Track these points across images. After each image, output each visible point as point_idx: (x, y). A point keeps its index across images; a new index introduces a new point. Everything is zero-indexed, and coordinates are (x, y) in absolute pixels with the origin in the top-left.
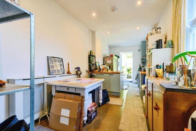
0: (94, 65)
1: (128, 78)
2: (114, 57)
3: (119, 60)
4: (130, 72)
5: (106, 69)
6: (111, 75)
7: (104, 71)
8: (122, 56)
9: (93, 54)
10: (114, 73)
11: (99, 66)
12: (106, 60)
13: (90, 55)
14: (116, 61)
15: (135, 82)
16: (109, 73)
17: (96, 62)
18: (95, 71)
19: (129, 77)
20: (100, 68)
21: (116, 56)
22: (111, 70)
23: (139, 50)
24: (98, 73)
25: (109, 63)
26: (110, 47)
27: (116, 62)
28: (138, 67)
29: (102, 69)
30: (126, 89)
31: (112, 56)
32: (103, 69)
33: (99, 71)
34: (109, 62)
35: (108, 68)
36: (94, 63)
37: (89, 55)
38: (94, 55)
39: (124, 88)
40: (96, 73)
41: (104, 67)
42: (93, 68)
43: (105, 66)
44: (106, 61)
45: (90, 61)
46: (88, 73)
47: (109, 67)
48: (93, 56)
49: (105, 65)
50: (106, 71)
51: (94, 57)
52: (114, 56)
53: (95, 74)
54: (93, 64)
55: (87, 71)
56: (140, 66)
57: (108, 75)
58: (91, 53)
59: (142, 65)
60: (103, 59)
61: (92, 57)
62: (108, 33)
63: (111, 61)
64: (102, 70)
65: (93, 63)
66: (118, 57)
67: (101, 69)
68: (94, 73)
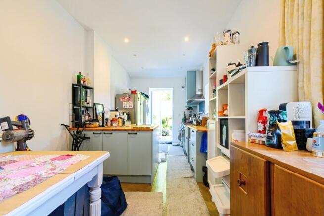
0: (91, 110)
1: (163, 135)
2: (139, 95)
3: (147, 103)
4: (166, 124)
5: (120, 120)
6: (132, 136)
7: (115, 124)
8: (153, 96)
9: (86, 82)
10: (140, 131)
11: (103, 114)
12: (121, 100)
13: (79, 84)
14: (142, 103)
15: (176, 144)
16: (126, 130)
17: (94, 105)
18: (90, 126)
19: (165, 134)
20: (105, 118)
21: (142, 94)
22: (131, 123)
23: (183, 87)
24: (99, 130)
25: (128, 107)
26: (131, 77)
27: (142, 106)
28: (182, 117)
29: (109, 121)
30: (162, 161)
31: (134, 93)
32: (112, 121)
33: (103, 125)
34: (128, 105)
35: (125, 117)
36: (90, 105)
37: (73, 85)
38: (89, 86)
39: (160, 160)
40: (92, 130)
41: (116, 116)
42: (84, 118)
43: (117, 113)
44: (122, 103)
45: (75, 101)
46: (69, 130)
47: (127, 116)
48: (86, 88)
49: (119, 111)
50: (120, 124)
51: (88, 91)
52: (138, 93)
53: (88, 134)
54: (87, 108)
55: (67, 126)
56: (185, 115)
57: (125, 134)
58: (79, 80)
59: (188, 113)
60: (116, 99)
61: (84, 89)
62: (126, 40)
63: (132, 104)
64: (109, 123)
65: (85, 104)
66: (147, 97)
67: (107, 119)
68: (86, 130)
